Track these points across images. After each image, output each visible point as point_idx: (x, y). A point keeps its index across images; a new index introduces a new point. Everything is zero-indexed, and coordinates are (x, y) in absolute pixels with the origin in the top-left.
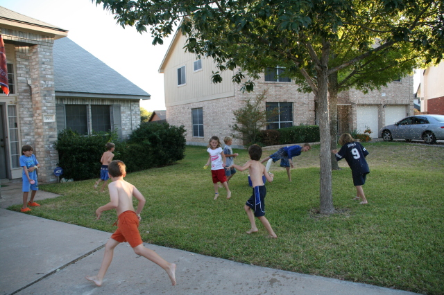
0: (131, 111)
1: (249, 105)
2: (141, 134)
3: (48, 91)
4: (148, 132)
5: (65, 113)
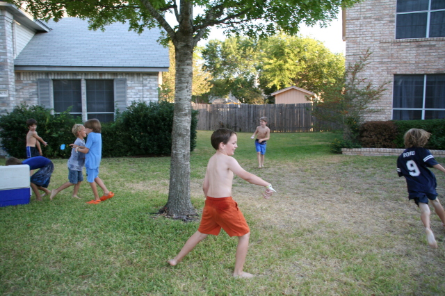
5: (52, 88)
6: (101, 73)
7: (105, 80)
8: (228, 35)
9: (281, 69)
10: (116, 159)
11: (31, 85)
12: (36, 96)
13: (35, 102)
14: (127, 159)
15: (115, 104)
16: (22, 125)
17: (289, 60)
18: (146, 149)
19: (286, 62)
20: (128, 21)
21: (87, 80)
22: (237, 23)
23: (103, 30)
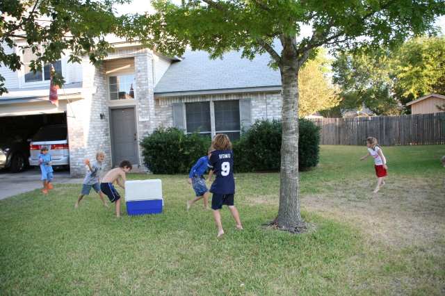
0: (267, 104)
3: (143, 95)
5: (185, 111)
6: (227, 95)
7: (231, 100)
8: (334, 54)
9: (418, 76)
10: (241, 174)
11: (167, 109)
12: (171, 119)
13: (171, 124)
14: (252, 174)
15: (241, 123)
16: (159, 145)
17: (427, 66)
18: (270, 165)
19: (423, 68)
20: (242, 49)
21: (214, 102)
22: (341, 42)
23: (221, 58)
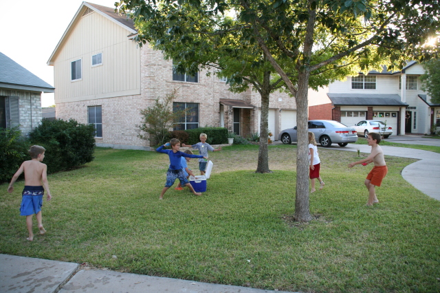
0: (31, 104)
1: (157, 105)
2: (46, 133)
4: (54, 130)
